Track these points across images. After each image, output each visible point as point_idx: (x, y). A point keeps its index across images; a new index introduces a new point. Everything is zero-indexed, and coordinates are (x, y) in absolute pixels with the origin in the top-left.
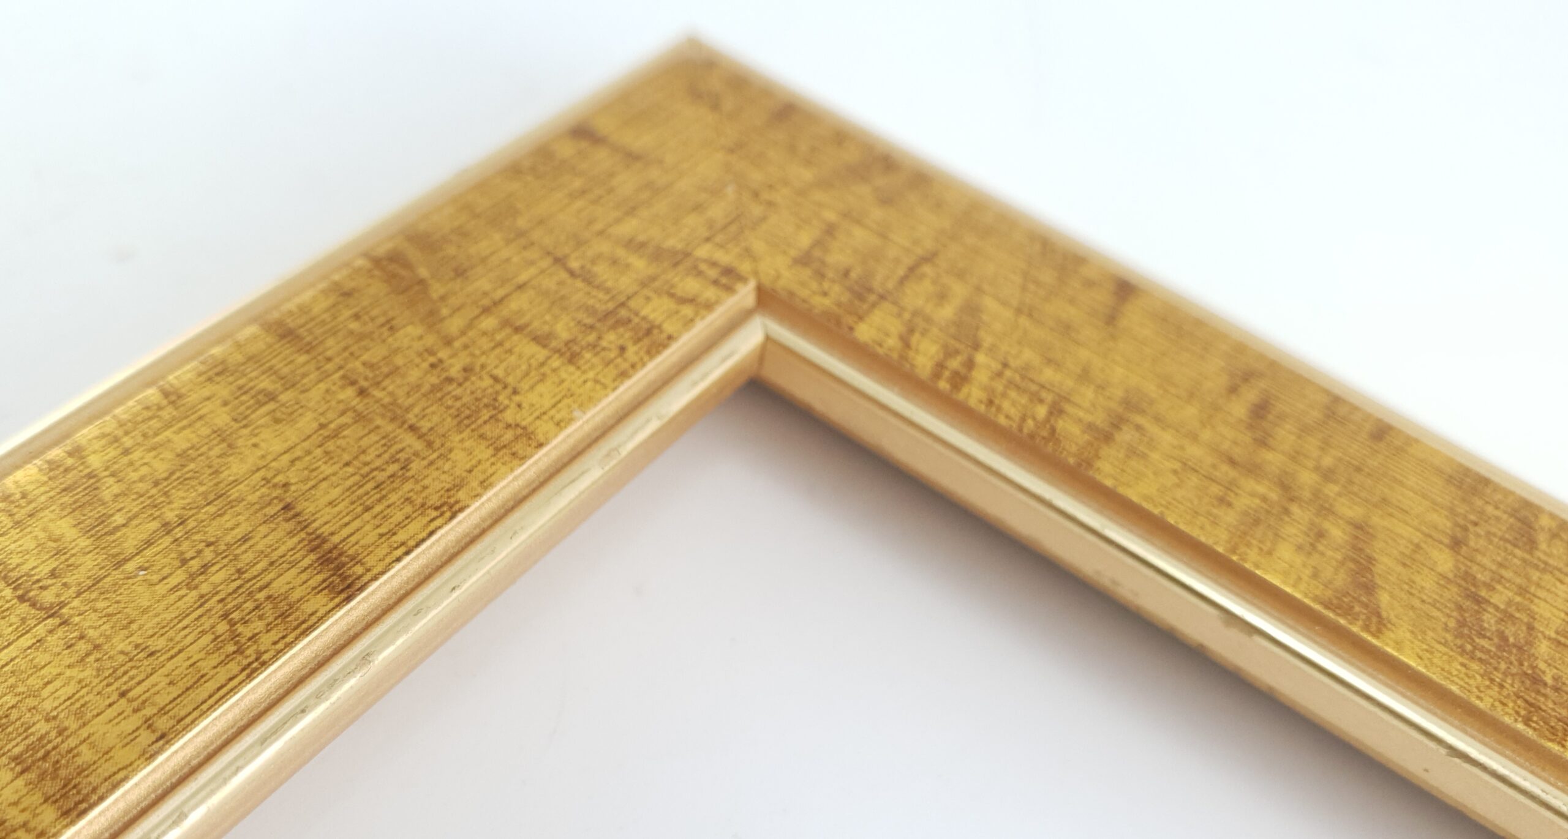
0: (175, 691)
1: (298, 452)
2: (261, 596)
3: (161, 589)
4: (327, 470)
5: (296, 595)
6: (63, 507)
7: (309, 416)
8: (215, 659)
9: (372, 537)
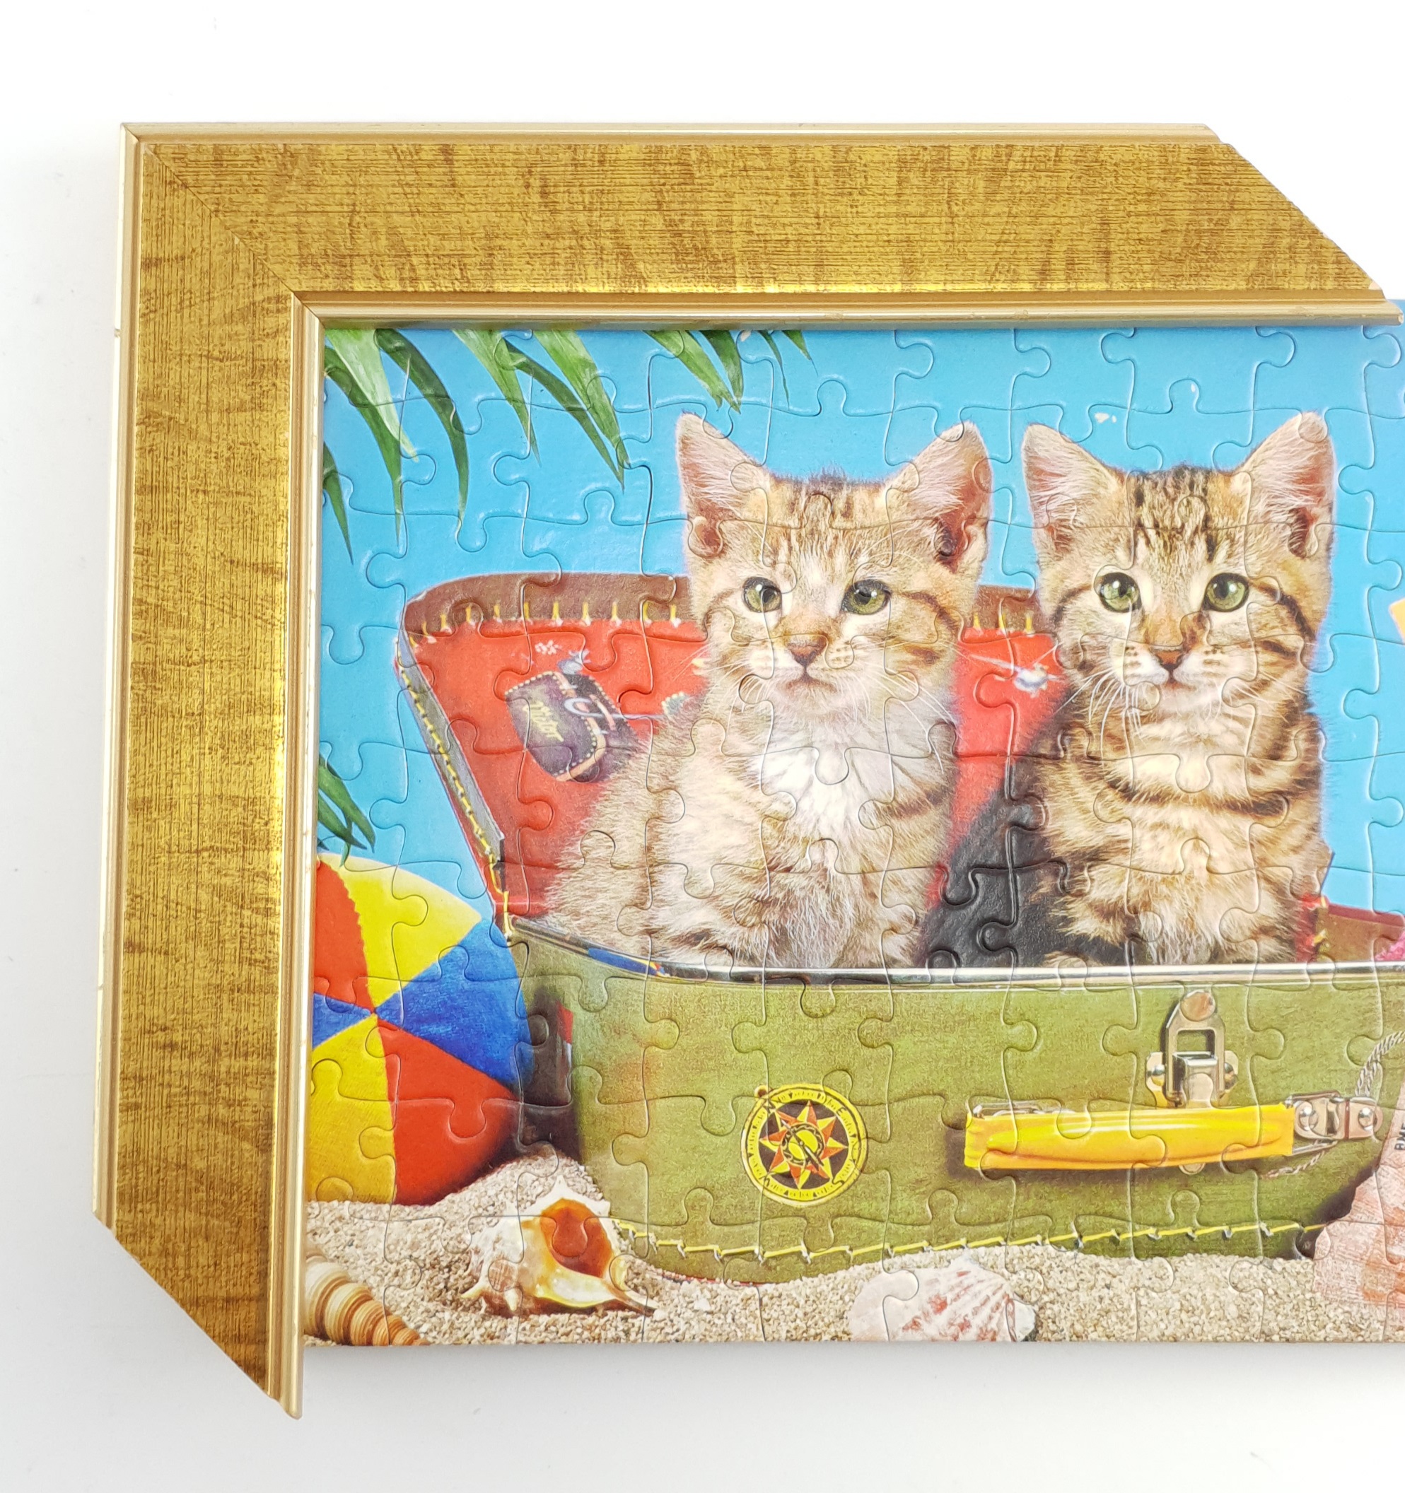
0: (268, 654)
1: (211, 538)
2: (259, 601)
3: (226, 626)
4: (228, 536)
5: (269, 592)
6: (162, 625)
7: (198, 518)
8: (269, 633)
9: (270, 550)
